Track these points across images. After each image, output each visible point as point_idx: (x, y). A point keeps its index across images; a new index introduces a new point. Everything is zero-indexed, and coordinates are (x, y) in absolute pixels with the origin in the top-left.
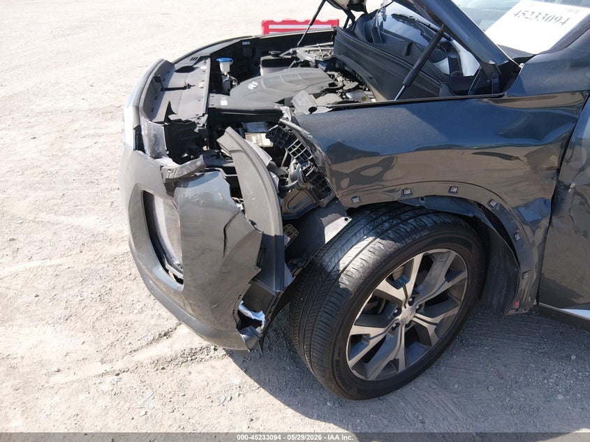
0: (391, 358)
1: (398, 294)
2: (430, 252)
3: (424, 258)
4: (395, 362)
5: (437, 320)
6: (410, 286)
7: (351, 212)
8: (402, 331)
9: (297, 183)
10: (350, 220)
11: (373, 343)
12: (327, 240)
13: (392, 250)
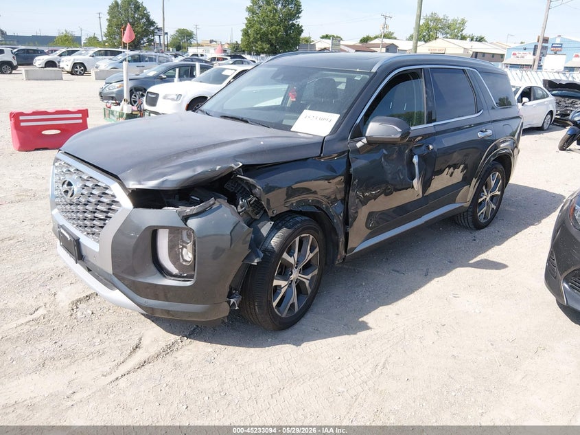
0: (291, 302)
1: (291, 260)
2: (302, 236)
3: (300, 240)
4: (293, 305)
5: (309, 277)
6: (296, 255)
7: (272, 219)
8: (294, 285)
9: (245, 209)
10: (273, 223)
11: (283, 291)
12: (265, 235)
13: (286, 235)
